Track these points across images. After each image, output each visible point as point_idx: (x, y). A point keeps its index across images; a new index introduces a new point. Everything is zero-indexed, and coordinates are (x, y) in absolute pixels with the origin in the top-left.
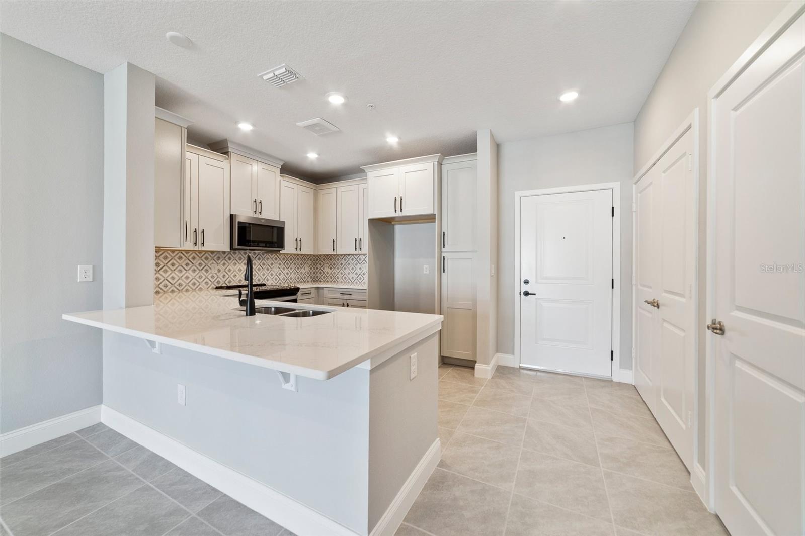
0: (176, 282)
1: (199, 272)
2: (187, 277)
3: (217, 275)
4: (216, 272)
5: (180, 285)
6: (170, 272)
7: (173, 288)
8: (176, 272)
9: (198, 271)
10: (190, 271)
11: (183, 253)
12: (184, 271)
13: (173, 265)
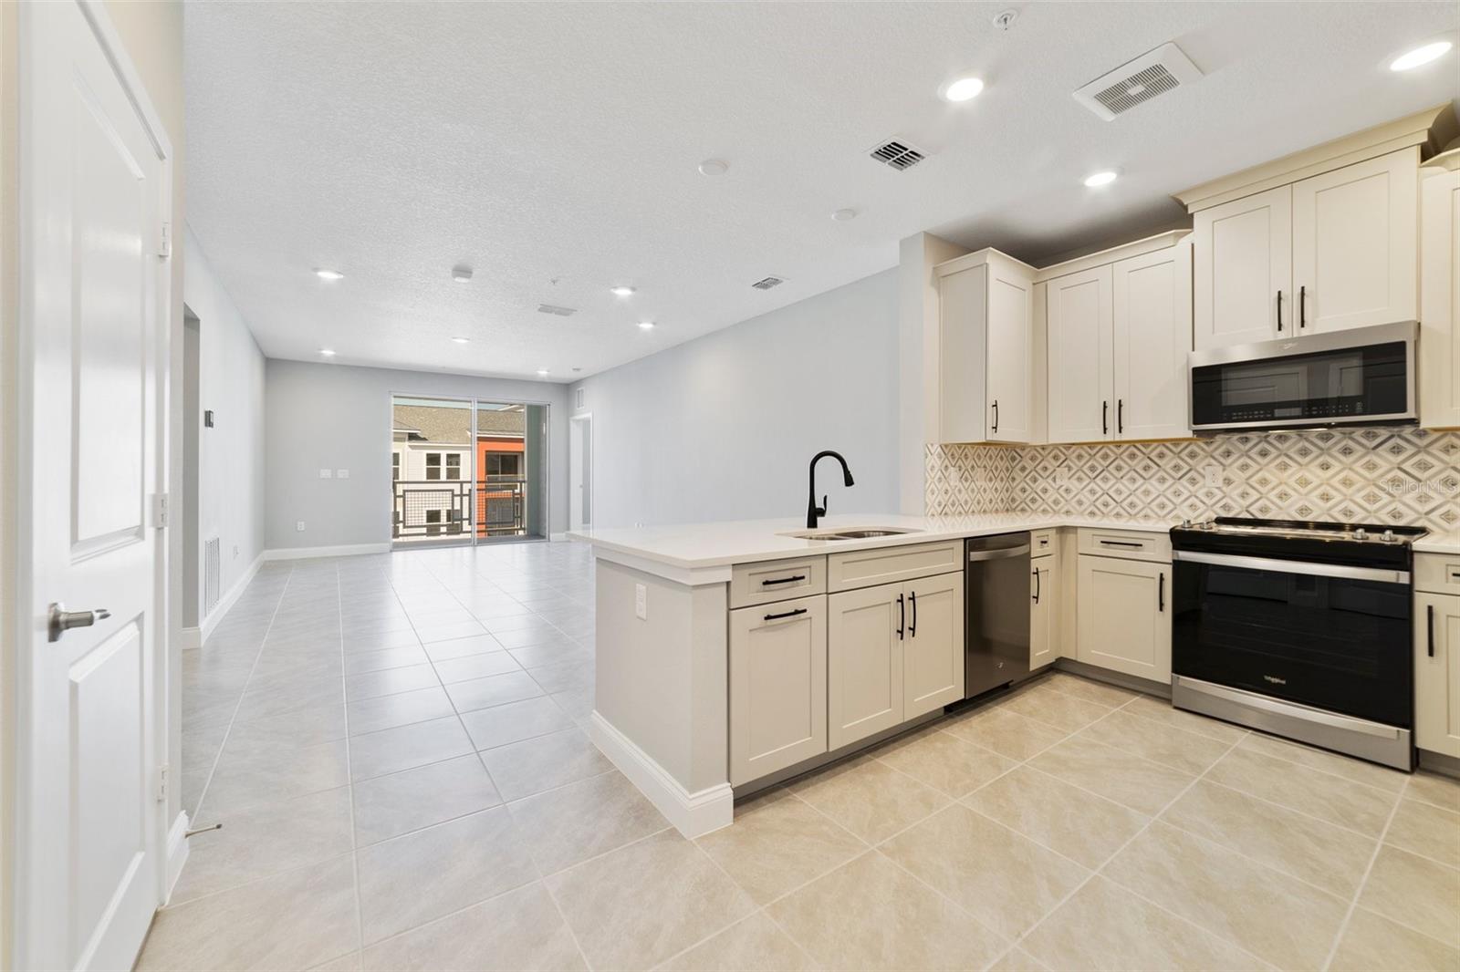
0: (1125, 499)
1: (1173, 484)
2: (1147, 493)
3: (1222, 491)
4: (1220, 483)
5: (1132, 505)
6: (1113, 481)
7: (1119, 509)
8: (1124, 481)
9: (1170, 481)
10: (1153, 481)
11: (1138, 445)
12: (1140, 481)
13: (1119, 468)
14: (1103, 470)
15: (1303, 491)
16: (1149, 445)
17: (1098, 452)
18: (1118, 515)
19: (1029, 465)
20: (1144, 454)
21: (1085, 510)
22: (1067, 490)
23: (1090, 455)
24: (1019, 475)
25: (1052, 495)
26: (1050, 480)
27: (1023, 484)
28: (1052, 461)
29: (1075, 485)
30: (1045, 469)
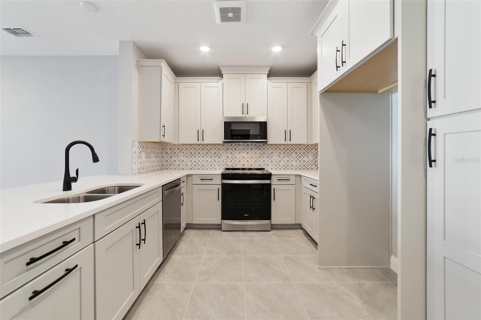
0: (201, 164)
2: (207, 161)
3: (226, 160)
4: (226, 158)
5: (203, 165)
6: (197, 157)
7: (199, 167)
8: (201, 157)
9: (213, 157)
10: (209, 157)
11: (205, 145)
12: (205, 157)
13: (199, 153)
14: (194, 154)
15: (243, 160)
16: (208, 146)
17: (193, 147)
18: (199, 169)
19: (169, 151)
20: (206, 148)
21: (188, 168)
22: (183, 161)
23: (190, 148)
24: (165, 156)
25: (177, 163)
26: (177, 157)
27: (167, 159)
28: (177, 150)
29: (185, 159)
30: (175, 153)
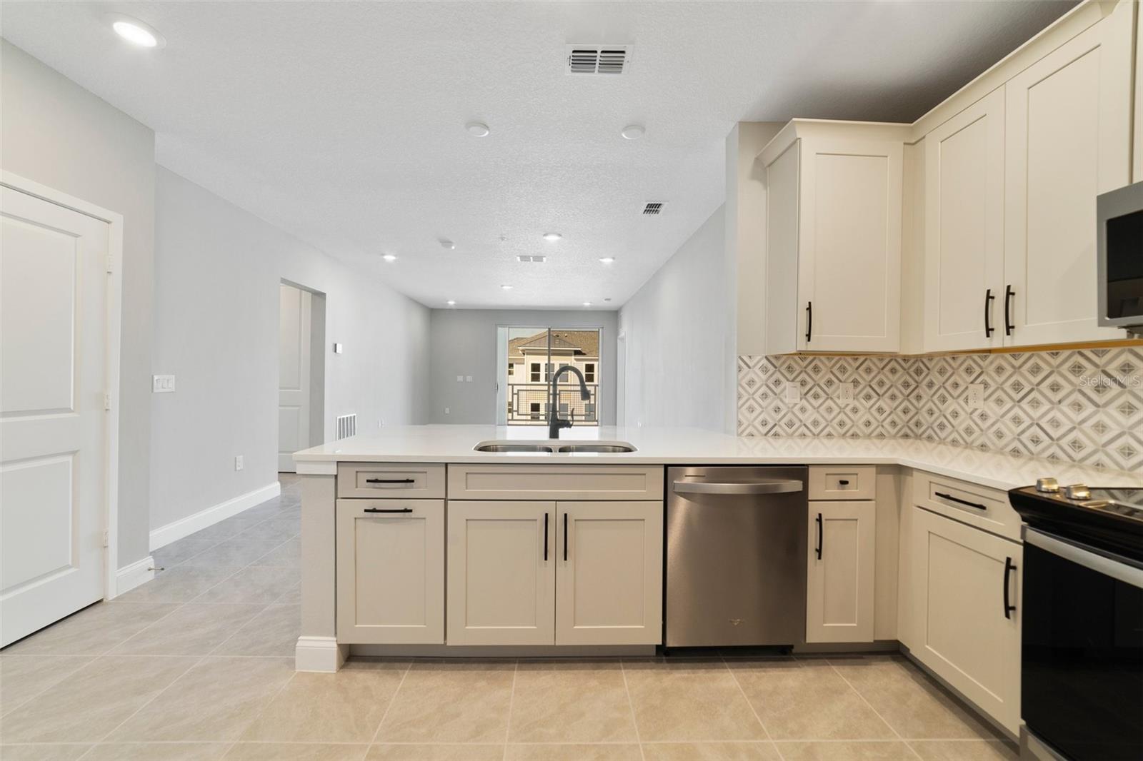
0: (1064, 435)
2: (1101, 428)
5: (1076, 445)
6: (1046, 406)
7: (1054, 450)
8: (1064, 407)
10: (1112, 410)
12: (1090, 409)
13: (1055, 388)
14: (1032, 390)
16: (1104, 353)
17: (1025, 363)
18: (1053, 458)
19: (938, 379)
20: (1096, 365)
21: (1006, 445)
22: (983, 416)
23: (1013, 367)
24: (925, 393)
25: (962, 422)
26: (961, 401)
27: (930, 404)
28: (964, 375)
29: (992, 409)
30: (956, 385)
